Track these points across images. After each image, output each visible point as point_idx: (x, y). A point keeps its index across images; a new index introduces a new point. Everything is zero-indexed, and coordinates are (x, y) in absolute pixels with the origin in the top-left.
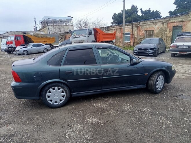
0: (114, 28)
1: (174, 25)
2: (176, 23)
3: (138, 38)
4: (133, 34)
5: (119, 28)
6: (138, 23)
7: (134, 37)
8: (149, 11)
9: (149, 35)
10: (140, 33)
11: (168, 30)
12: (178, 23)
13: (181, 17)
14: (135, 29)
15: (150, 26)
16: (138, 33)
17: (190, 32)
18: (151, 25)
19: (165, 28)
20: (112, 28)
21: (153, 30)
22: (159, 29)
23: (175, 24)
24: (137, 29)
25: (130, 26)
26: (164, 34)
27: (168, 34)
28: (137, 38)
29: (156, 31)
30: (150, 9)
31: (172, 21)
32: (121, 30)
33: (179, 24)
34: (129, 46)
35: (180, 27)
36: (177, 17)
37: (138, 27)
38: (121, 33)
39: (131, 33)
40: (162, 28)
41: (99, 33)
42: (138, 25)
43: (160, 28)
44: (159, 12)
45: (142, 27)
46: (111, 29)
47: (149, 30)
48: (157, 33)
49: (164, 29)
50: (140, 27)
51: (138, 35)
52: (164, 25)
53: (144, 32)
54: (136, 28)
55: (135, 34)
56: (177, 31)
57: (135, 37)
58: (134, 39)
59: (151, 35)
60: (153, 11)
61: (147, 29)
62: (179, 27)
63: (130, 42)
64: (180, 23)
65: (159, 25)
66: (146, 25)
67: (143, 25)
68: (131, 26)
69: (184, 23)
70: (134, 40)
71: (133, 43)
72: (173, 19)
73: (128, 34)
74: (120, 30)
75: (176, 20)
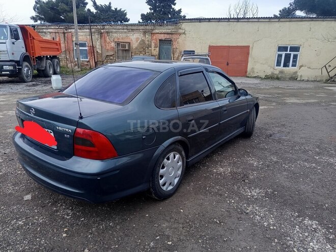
0: (49, 30)
1: (160, 38)
2: (163, 35)
3: (104, 55)
4: (93, 47)
5: (62, 31)
6: (102, 27)
7: (95, 52)
8: (109, 7)
9: (123, 50)
10: (106, 45)
11: (153, 45)
12: (166, 35)
13: (170, 27)
14: (96, 36)
15: (124, 35)
16: (103, 45)
17: (194, 51)
18: (125, 32)
19: (148, 41)
20: (44, 30)
21: (129, 43)
22: (139, 42)
23: (163, 37)
24: (101, 38)
25: (85, 30)
26: (147, 51)
27: (153, 51)
28: (101, 54)
29: (135, 45)
30: (110, 3)
31: (157, 31)
32: (66, 35)
33: (167, 37)
34: (88, 67)
35: (169, 42)
36: (163, 25)
37: (101, 33)
38: (67, 42)
39: (89, 43)
40: (143, 41)
41: (33, 39)
42: (102, 31)
43: (140, 40)
44: (125, 12)
45: (108, 34)
46: (41, 31)
47: (123, 42)
48: (136, 48)
49: (147, 43)
50: (106, 35)
51: (103, 49)
52: (147, 36)
53: (113, 45)
54: (98, 35)
55: (98, 47)
56: (165, 47)
57: (97, 52)
58: (96, 55)
59: (126, 50)
60: (116, 9)
61: (118, 39)
62: (167, 42)
63: (89, 61)
64: (169, 35)
65: (138, 34)
66: (116, 32)
67: (112, 32)
68: (88, 30)
69: (174, 37)
70: (96, 57)
71: (95, 62)
72: (159, 28)
73: (83, 45)
74: (64, 36)
75: (164, 31)
